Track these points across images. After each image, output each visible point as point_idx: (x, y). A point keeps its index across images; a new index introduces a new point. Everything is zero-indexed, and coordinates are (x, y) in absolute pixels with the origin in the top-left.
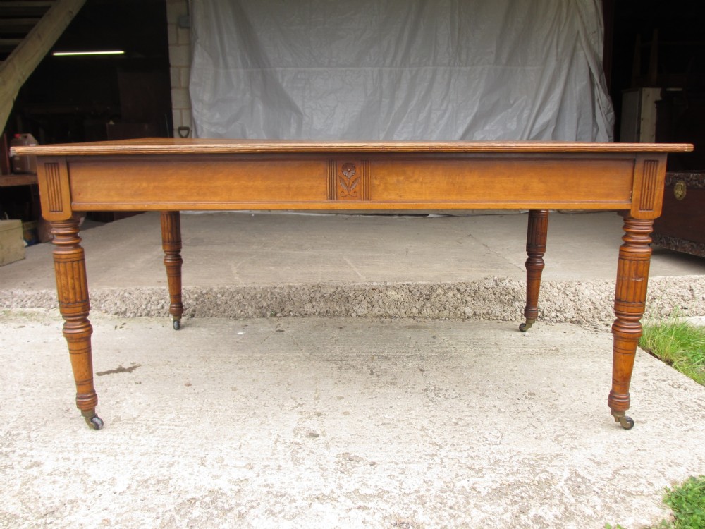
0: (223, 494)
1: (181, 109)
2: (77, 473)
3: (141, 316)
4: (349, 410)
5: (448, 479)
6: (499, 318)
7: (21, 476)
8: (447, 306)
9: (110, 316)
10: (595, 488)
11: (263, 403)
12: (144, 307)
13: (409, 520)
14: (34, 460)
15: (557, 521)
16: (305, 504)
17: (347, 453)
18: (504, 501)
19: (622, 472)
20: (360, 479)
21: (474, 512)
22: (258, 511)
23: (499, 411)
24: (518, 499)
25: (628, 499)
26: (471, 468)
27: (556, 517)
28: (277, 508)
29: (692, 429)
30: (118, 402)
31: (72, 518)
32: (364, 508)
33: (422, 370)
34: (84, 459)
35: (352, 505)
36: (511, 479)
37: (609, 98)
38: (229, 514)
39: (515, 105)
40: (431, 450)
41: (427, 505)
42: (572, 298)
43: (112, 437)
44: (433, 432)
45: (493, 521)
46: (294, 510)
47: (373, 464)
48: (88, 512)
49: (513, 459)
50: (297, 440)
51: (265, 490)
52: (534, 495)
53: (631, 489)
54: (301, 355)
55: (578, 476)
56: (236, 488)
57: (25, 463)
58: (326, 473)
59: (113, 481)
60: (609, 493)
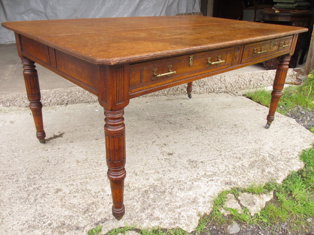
0: (156, 186)
2: (83, 190)
4: (175, 141)
5: (233, 164)
6: (198, 93)
7: (57, 198)
10: (279, 158)
11: (138, 143)
13: (229, 181)
14: (56, 188)
15: (275, 172)
16: (190, 183)
17: (190, 160)
18: (255, 168)
19: (283, 151)
20: (203, 169)
21: (249, 174)
22: (175, 190)
23: (229, 134)
24: (259, 167)
25: (290, 160)
26: (237, 158)
28: (182, 187)
29: (292, 132)
30: (70, 153)
31: (100, 210)
32: (212, 180)
33: (188, 120)
34: (81, 183)
35: (207, 180)
36: (252, 160)
38: (166, 194)
40: (218, 153)
41: (232, 174)
43: (84, 170)
44: (213, 145)
45: (256, 176)
46: (188, 186)
47: (202, 162)
48: (104, 206)
49: (247, 152)
50: (165, 157)
51: (172, 181)
52: (263, 164)
53: (289, 157)
54: (134, 118)
55: (271, 155)
56: (160, 182)
57: (52, 191)
58: (189, 169)
60: (283, 159)
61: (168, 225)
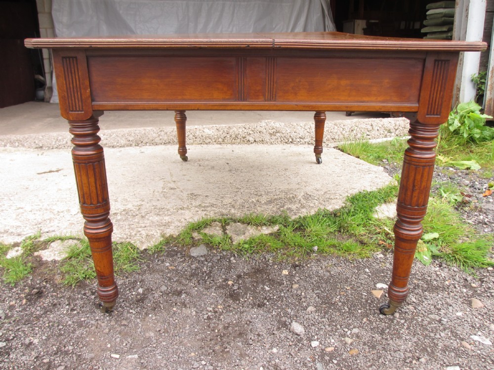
0: (131, 210)
1: (46, 29)
2: (46, 210)
3: (53, 149)
4: (190, 179)
5: (245, 199)
7: (14, 213)
8: (239, 136)
9: (32, 150)
10: (316, 198)
12: (54, 143)
13: (227, 213)
14: (18, 207)
16: (175, 211)
17: (192, 193)
18: (273, 204)
19: (328, 192)
20: (201, 201)
21: (259, 208)
22: (151, 214)
24: (279, 203)
25: (330, 201)
26: (256, 195)
27: (297, 207)
28: (161, 213)
29: (363, 177)
31: (52, 224)
32: (205, 210)
33: (228, 164)
34: (48, 204)
35: (198, 210)
36: (276, 197)
37: (334, 25)
38: (137, 217)
39: (276, 28)
40: (235, 190)
41: (236, 207)
42: (309, 131)
44: (236, 184)
45: (267, 211)
46: (170, 213)
47: (207, 196)
48: (60, 222)
49: (277, 191)
50: (164, 191)
51: (153, 207)
52: (287, 201)
53: (332, 197)
55: (308, 194)
56: (137, 208)
57: (14, 208)
58: (183, 200)
59: (69, 211)
60: (322, 199)
61: (118, 238)
